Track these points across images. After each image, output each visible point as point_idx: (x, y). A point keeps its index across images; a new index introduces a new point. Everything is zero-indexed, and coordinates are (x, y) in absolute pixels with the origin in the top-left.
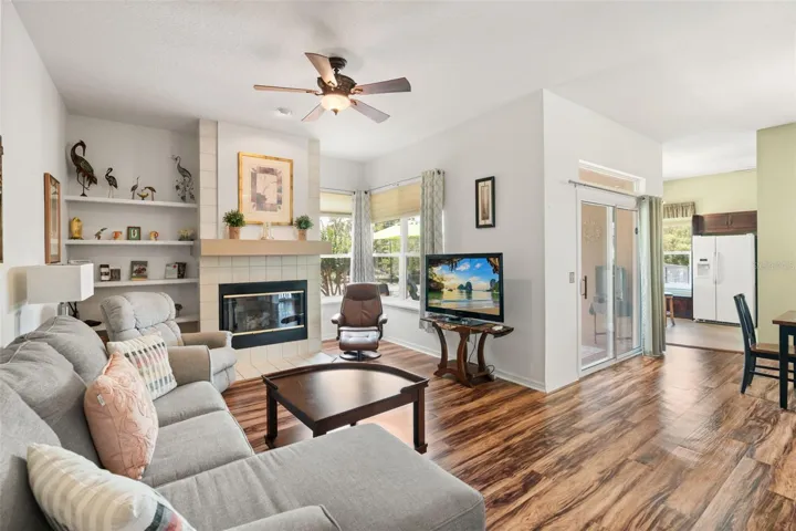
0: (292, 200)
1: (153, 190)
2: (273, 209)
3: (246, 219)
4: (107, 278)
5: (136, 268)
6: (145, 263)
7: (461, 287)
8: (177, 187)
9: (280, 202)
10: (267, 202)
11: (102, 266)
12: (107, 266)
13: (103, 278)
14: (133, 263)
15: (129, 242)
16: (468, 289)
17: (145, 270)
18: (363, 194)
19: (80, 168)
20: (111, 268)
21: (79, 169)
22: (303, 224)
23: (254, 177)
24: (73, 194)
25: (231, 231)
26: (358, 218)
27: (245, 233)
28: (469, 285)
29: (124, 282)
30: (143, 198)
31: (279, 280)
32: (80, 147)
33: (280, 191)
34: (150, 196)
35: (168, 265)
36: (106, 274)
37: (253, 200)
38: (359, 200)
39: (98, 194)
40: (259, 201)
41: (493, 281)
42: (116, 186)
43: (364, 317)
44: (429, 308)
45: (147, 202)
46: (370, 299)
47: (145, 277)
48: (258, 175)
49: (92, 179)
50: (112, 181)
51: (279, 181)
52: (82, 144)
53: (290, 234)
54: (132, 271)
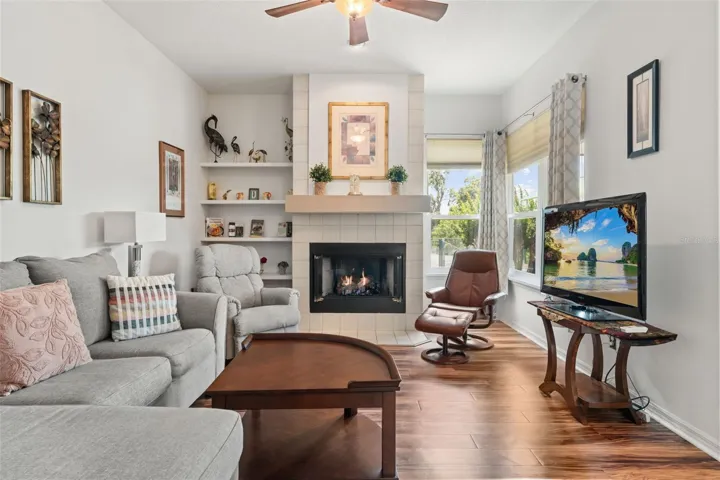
0: (387, 150)
1: (264, 152)
2: (365, 161)
3: (334, 173)
4: (233, 234)
5: (254, 226)
6: (262, 222)
7: (582, 257)
8: (286, 148)
9: (373, 153)
10: (359, 154)
11: (230, 224)
12: (234, 224)
13: (231, 234)
14: (253, 222)
15: (251, 202)
16: (590, 259)
17: (261, 228)
18: (495, 136)
19: (214, 139)
20: (237, 225)
21: (212, 140)
22: (397, 176)
23: (344, 127)
24: (208, 161)
25: (316, 186)
26: (489, 167)
27: (333, 189)
28: (593, 253)
29: (246, 238)
30: (257, 160)
31: (373, 241)
32: (212, 121)
33: (373, 140)
34: (262, 159)
35: (280, 224)
36: (233, 231)
37: (343, 154)
38: (489, 145)
39: (227, 160)
40: (349, 153)
41: (626, 246)
42: (239, 153)
43: (475, 295)
44: (545, 289)
45: (260, 164)
46: (484, 271)
47: (261, 235)
48: (349, 125)
49: (223, 148)
50: (236, 148)
51: (373, 129)
52: (214, 118)
53: (384, 188)
54: (252, 229)
